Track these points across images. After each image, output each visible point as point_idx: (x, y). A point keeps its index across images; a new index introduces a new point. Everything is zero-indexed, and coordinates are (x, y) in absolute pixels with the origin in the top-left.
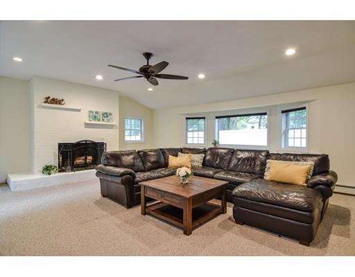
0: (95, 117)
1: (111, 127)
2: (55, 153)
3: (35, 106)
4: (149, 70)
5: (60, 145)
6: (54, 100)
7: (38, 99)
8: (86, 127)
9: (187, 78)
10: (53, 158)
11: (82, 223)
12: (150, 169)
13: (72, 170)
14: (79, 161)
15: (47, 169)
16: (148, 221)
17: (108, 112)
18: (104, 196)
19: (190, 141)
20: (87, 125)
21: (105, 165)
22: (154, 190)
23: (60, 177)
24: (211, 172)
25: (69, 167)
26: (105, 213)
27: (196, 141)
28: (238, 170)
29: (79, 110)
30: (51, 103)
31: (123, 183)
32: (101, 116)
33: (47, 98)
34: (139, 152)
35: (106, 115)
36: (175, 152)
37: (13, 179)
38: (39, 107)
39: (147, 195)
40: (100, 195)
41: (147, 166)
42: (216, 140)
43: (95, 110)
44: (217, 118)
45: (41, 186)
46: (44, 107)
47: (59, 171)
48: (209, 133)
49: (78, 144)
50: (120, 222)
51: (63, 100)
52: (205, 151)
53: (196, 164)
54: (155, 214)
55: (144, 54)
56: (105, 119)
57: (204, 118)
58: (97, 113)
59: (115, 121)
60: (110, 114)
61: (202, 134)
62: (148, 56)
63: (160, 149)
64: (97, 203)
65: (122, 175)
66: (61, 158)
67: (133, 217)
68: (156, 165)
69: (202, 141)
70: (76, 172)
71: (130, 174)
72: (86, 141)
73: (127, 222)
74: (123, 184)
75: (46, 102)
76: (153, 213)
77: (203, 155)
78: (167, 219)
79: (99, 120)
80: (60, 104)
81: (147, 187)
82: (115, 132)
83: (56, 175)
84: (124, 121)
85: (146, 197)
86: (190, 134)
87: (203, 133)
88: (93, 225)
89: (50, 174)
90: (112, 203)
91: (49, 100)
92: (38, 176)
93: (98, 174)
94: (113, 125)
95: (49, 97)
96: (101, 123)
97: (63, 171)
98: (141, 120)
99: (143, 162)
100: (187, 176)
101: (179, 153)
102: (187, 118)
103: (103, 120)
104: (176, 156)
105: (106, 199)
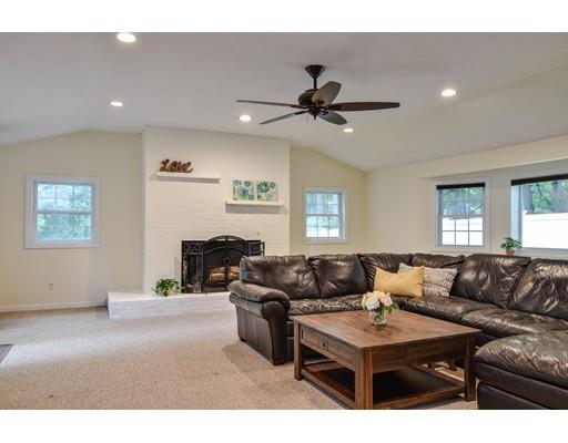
0: (244, 192)
1: (275, 210)
2: (176, 259)
3: (148, 175)
4: (314, 99)
5: (185, 244)
6: (175, 164)
7: (152, 165)
8: (228, 211)
9: (396, 105)
10: (172, 268)
11: (191, 378)
12: (331, 295)
13: (203, 291)
14: (217, 274)
15: (164, 286)
16: (301, 390)
17: (269, 180)
18: (242, 340)
19: (447, 239)
20: (230, 208)
21: (244, 282)
22: (313, 331)
23: (182, 302)
24: (460, 309)
25: (197, 285)
26: (234, 367)
27: (462, 240)
28: (530, 308)
29: (216, 181)
30: (172, 170)
31: (265, 315)
32: (255, 190)
33: (165, 163)
34: (311, 259)
35: (265, 187)
36: (393, 263)
37: (114, 299)
38: (151, 178)
39: (303, 342)
40: (238, 338)
41: (325, 290)
42: (514, 237)
43: (243, 179)
44: (514, 183)
45: (152, 315)
46: (161, 179)
47: (183, 292)
48: (495, 220)
49: (213, 243)
50: (251, 384)
51: (189, 164)
52: (460, 262)
53: (434, 290)
54: (316, 380)
55: (307, 69)
56: (263, 195)
57: (483, 185)
58: (248, 184)
59: (283, 198)
60: (273, 185)
61: (477, 223)
62: (315, 70)
63: (359, 256)
64: (229, 351)
65: (264, 299)
66: (185, 268)
67: (278, 380)
68: (345, 288)
69: (477, 240)
70: (209, 295)
71: (279, 299)
72: (227, 237)
73: (262, 386)
74: (265, 317)
75: (163, 169)
76: (311, 377)
77: (454, 271)
78: (331, 390)
79: (252, 198)
80: (185, 171)
81: (306, 326)
82: (282, 221)
83: (176, 297)
84: (303, 198)
85: (302, 346)
86: (447, 223)
87: (480, 220)
88: (206, 383)
89: (166, 295)
90: (254, 353)
91: (168, 165)
92: (150, 296)
93: (232, 298)
94: (278, 207)
95: (168, 161)
96: (256, 202)
97: (189, 291)
98: (340, 195)
99: (317, 281)
100: (380, 309)
101: (402, 265)
102: (440, 188)
103: (259, 197)
104: (394, 270)
105: (245, 345)
